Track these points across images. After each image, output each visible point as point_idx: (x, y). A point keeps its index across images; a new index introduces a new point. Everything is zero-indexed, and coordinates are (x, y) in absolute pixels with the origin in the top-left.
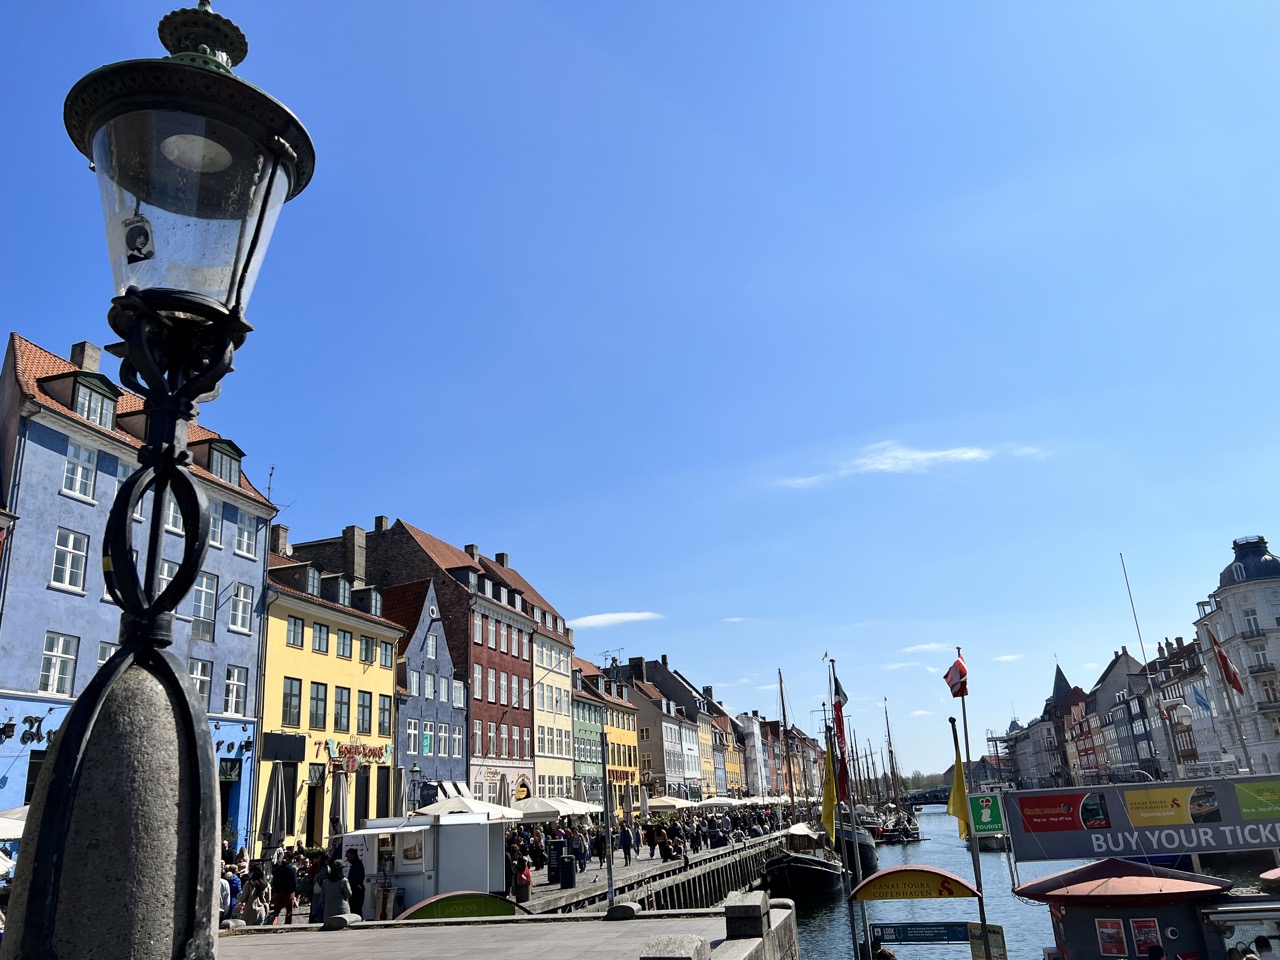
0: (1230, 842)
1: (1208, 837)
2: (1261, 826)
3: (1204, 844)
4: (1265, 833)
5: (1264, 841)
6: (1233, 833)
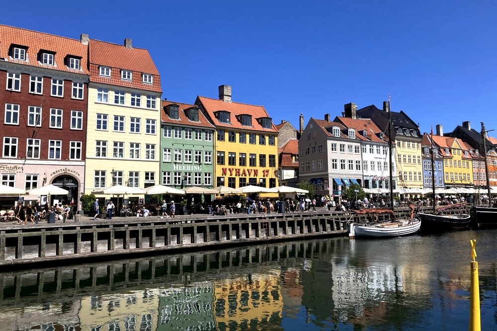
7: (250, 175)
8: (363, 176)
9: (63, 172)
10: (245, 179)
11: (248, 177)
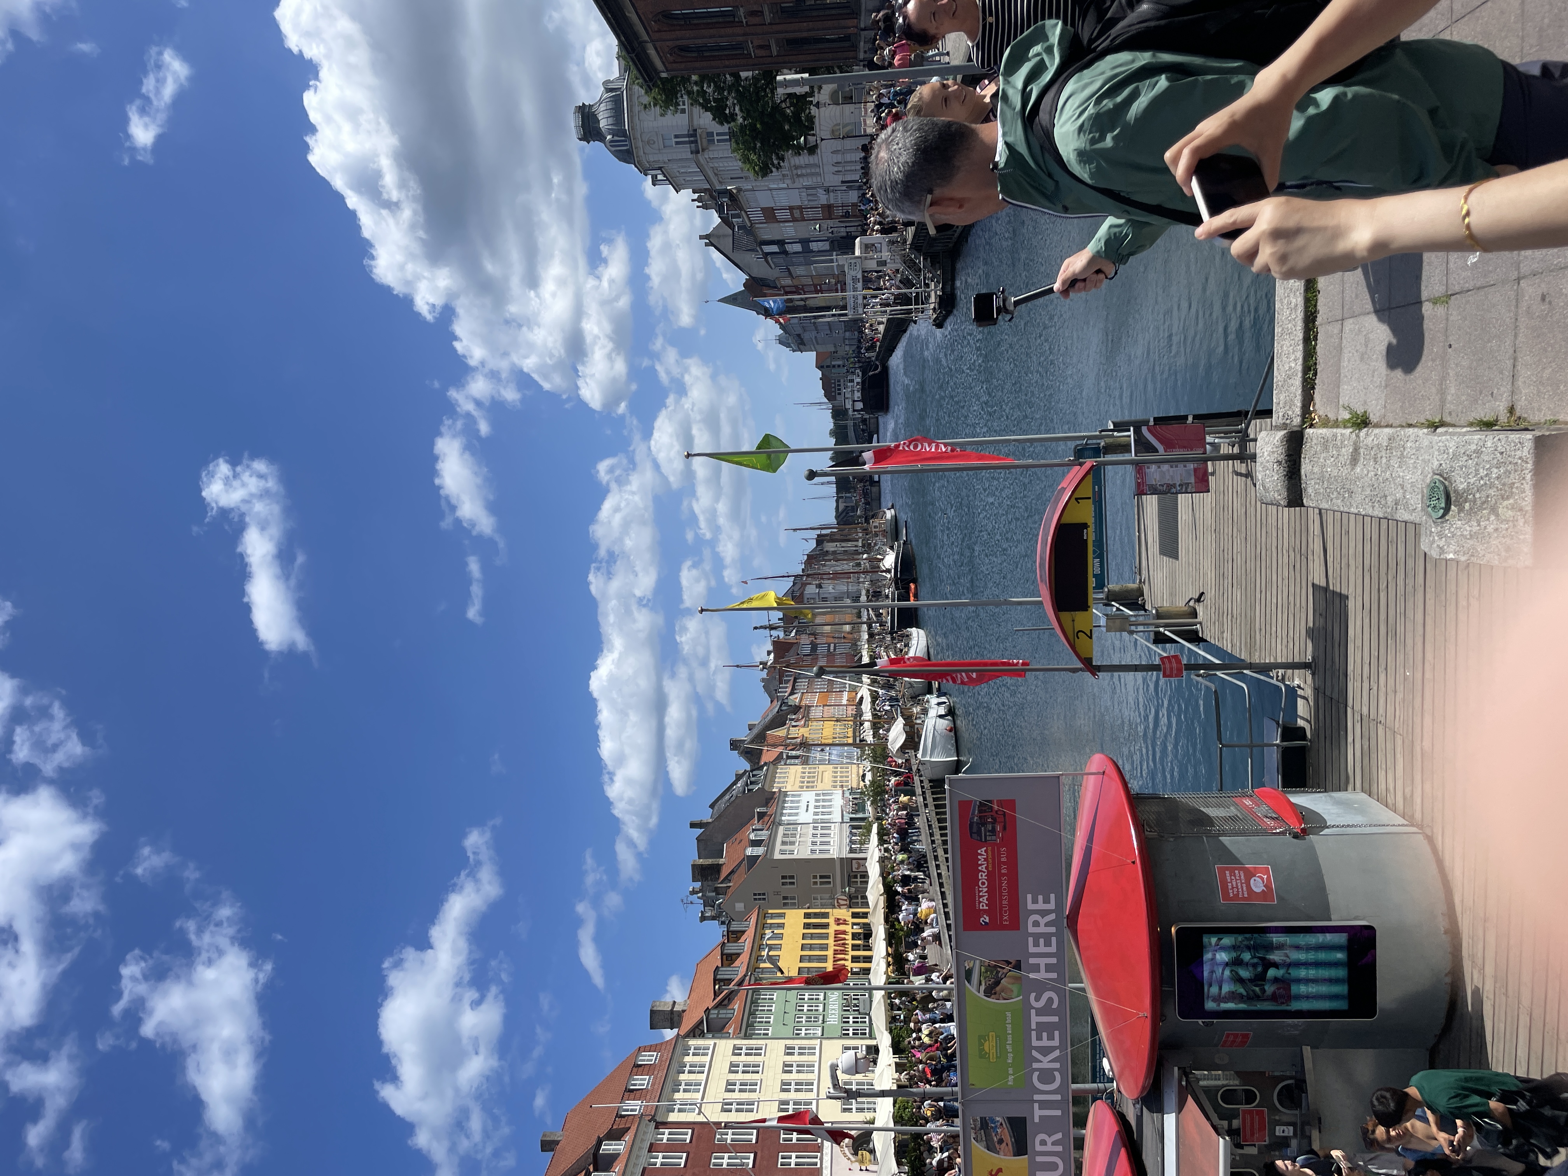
0: (1058, 1113)
1: (1049, 1141)
2: (1035, 1065)
3: (1059, 1148)
4: (1046, 1063)
5: (1057, 1065)
6: (1044, 1105)
7: (845, 939)
8: (842, 822)
9: (846, 1149)
10: (853, 945)
11: (850, 942)
